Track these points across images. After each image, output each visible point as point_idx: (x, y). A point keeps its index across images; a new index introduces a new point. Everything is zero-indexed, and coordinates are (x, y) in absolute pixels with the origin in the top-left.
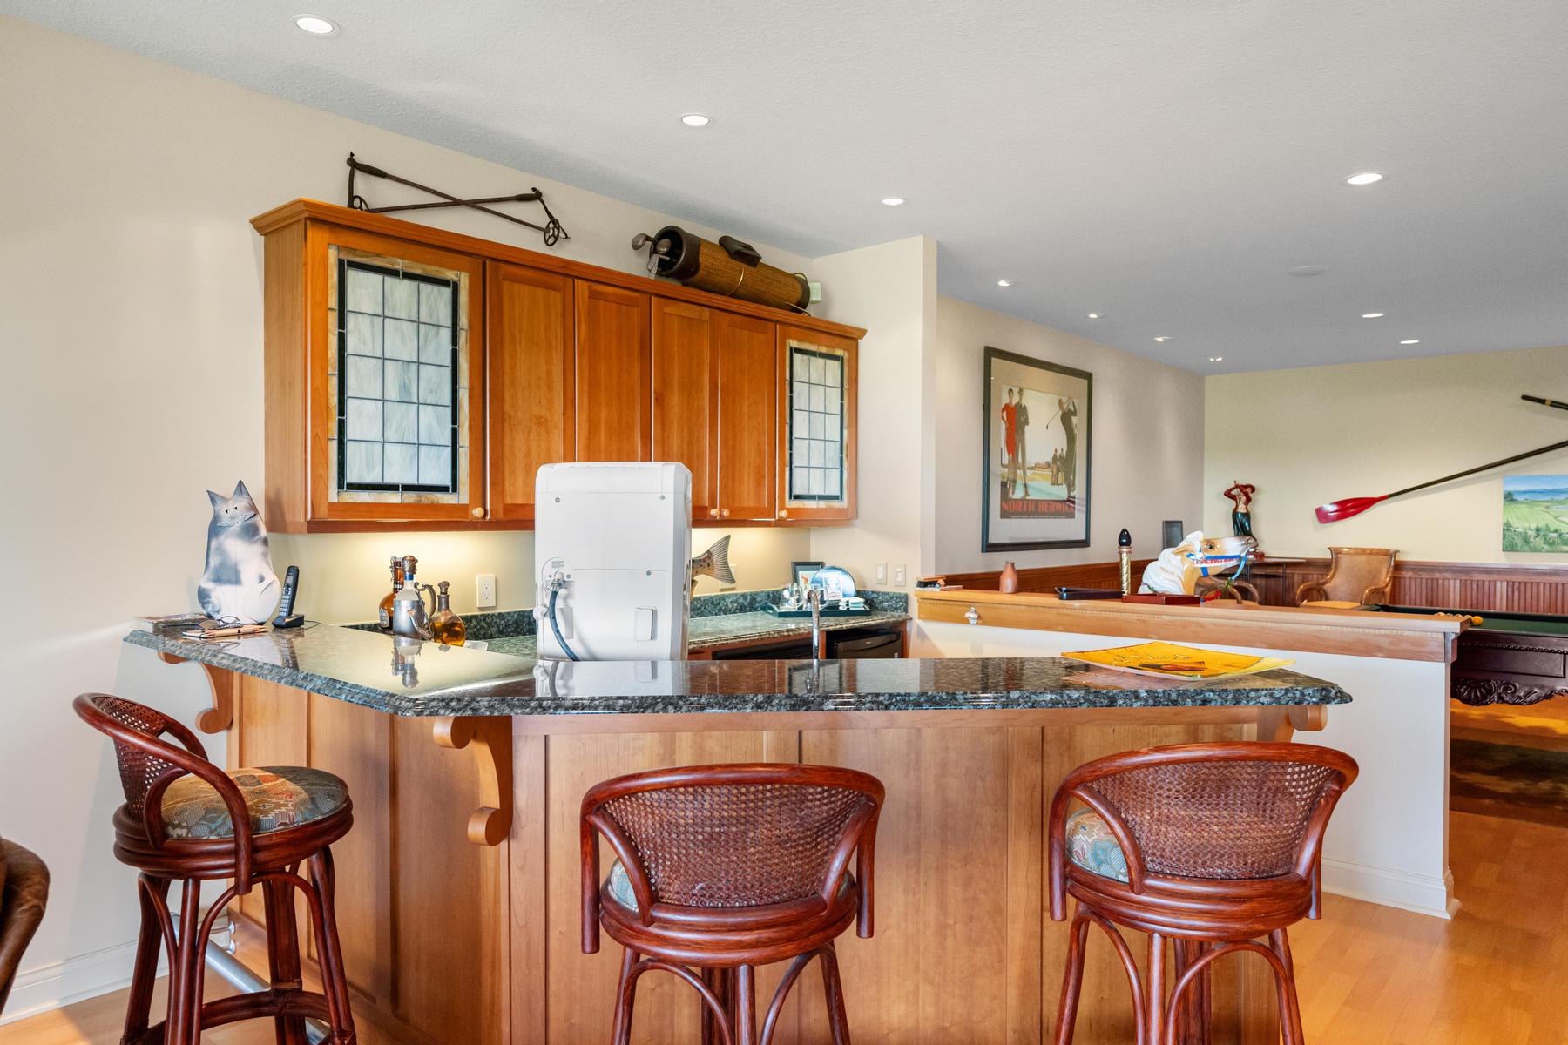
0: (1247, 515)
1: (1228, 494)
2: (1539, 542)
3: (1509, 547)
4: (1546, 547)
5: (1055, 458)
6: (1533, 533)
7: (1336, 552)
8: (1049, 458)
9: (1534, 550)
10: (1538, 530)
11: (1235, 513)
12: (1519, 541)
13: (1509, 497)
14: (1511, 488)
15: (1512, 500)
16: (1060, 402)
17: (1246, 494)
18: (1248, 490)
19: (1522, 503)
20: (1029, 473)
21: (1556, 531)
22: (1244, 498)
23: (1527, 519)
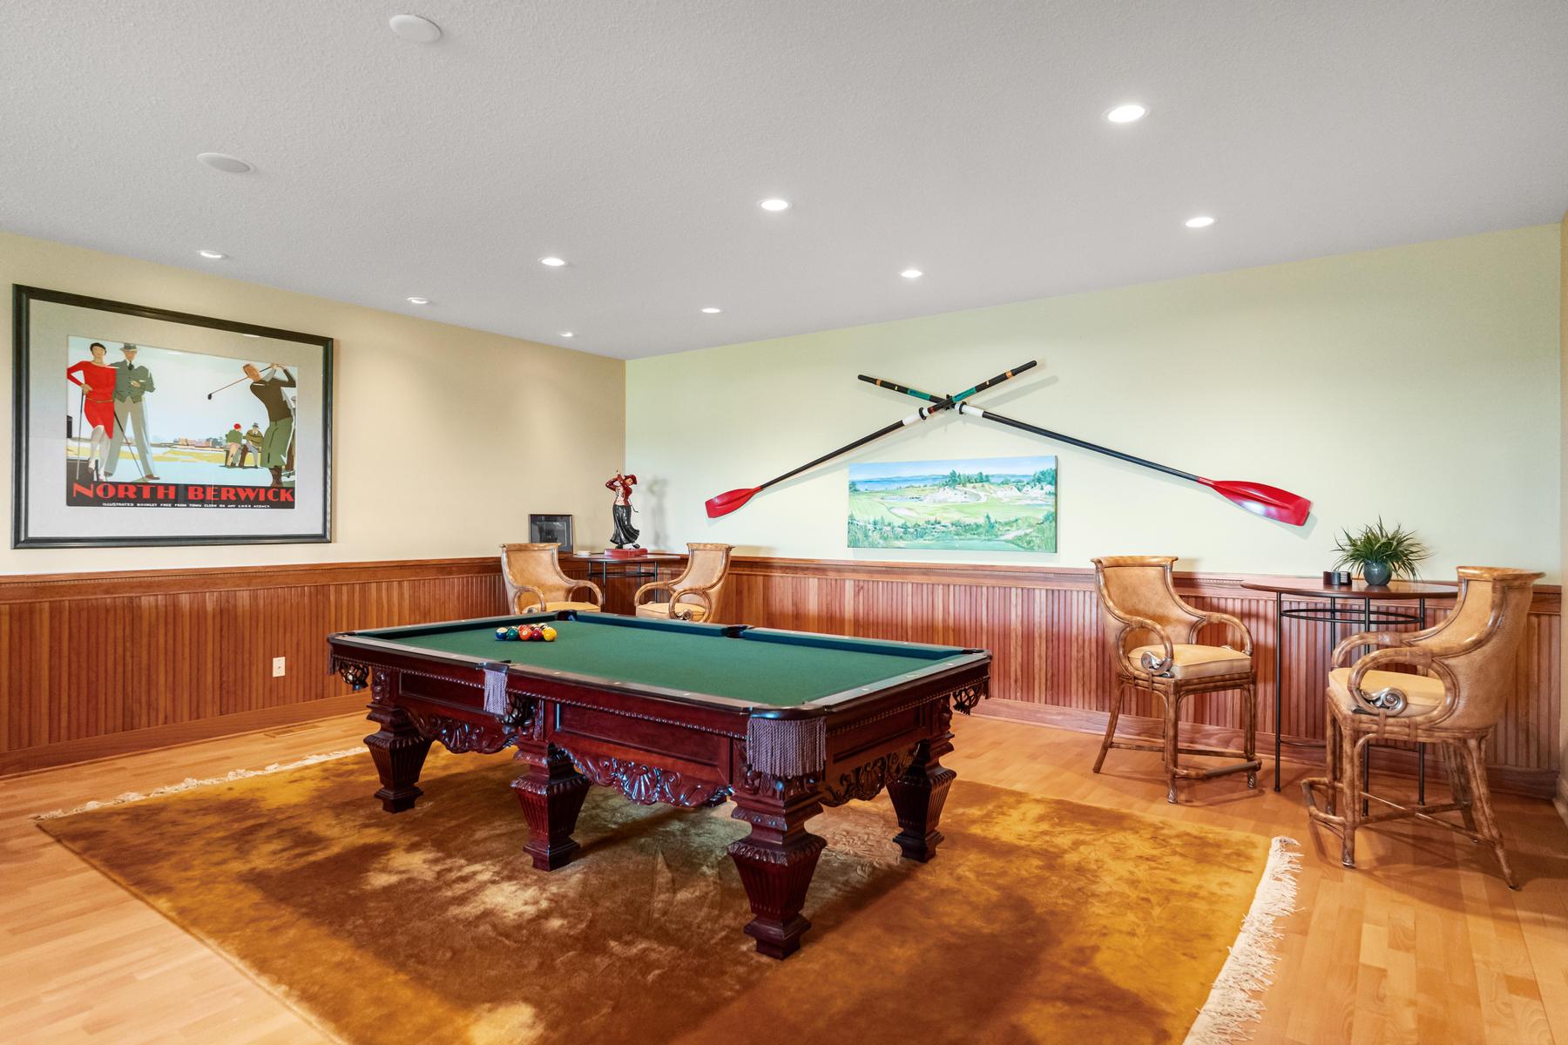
0: (628, 507)
1: (611, 485)
2: (875, 536)
3: (853, 543)
4: (881, 542)
5: (234, 436)
6: (870, 527)
7: (693, 548)
8: (220, 433)
9: (872, 546)
10: (875, 523)
11: (615, 507)
12: (860, 536)
13: (853, 487)
14: (856, 478)
15: (856, 490)
16: (248, 370)
17: (624, 485)
18: (629, 481)
19: (863, 493)
20: (155, 451)
21: (889, 524)
22: (622, 489)
23: (870, 510)
